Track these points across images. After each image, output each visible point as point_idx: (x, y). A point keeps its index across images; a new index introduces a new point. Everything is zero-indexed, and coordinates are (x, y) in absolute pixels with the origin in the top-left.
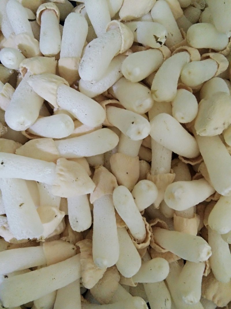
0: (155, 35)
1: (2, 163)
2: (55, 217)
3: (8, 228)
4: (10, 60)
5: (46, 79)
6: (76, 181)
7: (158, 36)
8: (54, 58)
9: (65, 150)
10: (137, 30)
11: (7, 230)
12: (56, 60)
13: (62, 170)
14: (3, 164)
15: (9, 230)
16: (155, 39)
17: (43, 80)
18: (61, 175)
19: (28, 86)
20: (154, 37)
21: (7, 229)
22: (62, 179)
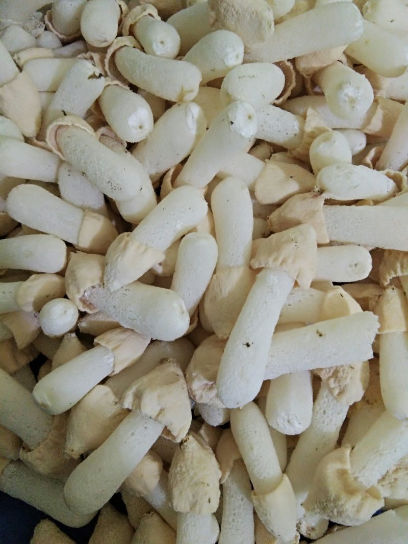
0: (88, 77)
1: (248, 345)
2: (342, 296)
3: (342, 387)
4: (65, 312)
5: (117, 255)
6: (296, 242)
7: (91, 73)
8: (72, 253)
9: (239, 257)
10: (65, 110)
11: (345, 389)
12: (76, 252)
13: (276, 259)
14: (250, 344)
15: (346, 385)
16: (94, 80)
17: (119, 259)
18: (284, 261)
19: (118, 293)
20: (91, 79)
21: (344, 387)
22: (290, 261)
